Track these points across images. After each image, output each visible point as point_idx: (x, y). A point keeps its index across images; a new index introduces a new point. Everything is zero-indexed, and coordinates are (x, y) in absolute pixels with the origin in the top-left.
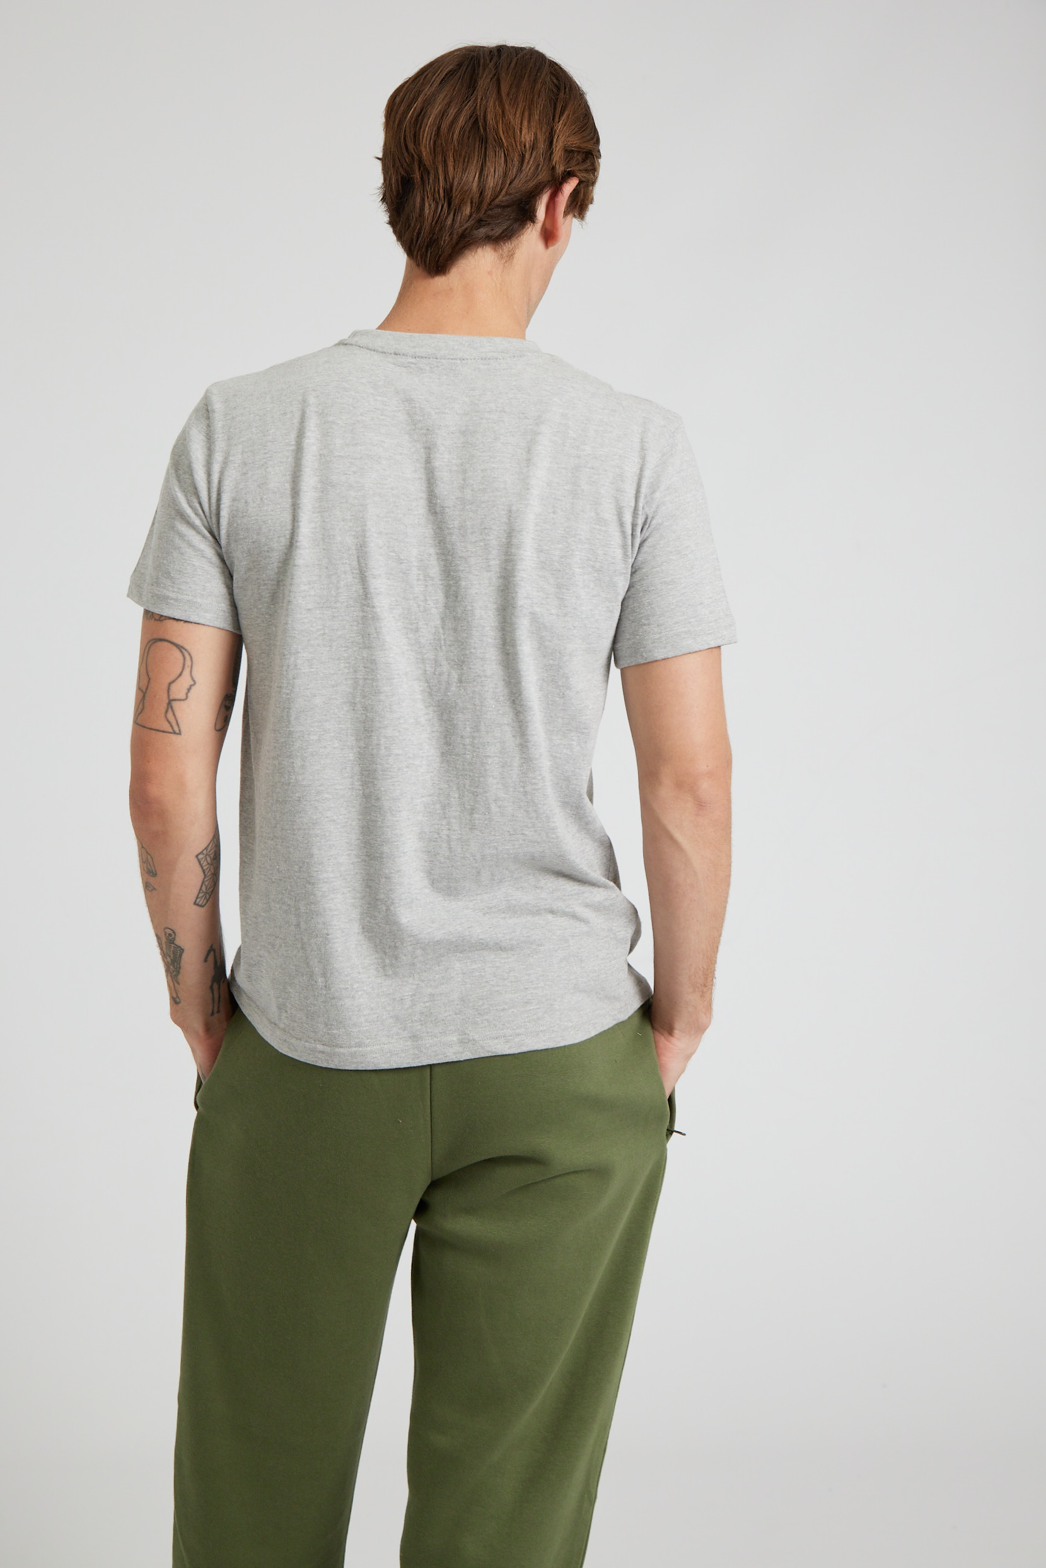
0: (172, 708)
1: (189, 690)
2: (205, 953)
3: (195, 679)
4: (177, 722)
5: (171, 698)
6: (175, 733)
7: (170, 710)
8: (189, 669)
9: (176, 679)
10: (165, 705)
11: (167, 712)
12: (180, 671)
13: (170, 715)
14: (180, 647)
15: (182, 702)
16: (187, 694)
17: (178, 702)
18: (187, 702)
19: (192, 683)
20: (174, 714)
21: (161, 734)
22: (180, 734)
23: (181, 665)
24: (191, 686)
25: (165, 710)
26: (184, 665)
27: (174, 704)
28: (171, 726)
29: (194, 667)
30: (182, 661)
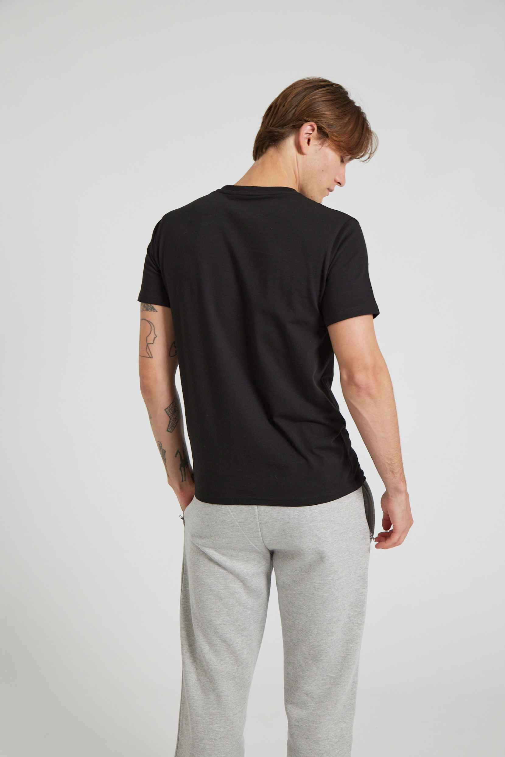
0: (148, 347)
1: (154, 339)
2: (176, 453)
3: (157, 335)
4: (151, 353)
5: (148, 343)
6: (150, 357)
7: (148, 348)
8: (153, 330)
9: (149, 335)
10: (146, 346)
11: (146, 349)
12: (150, 331)
13: (148, 350)
14: (149, 322)
15: (152, 344)
16: (154, 341)
17: (150, 345)
18: (154, 344)
19: (155, 336)
20: (149, 350)
21: (145, 358)
22: (152, 358)
23: (150, 329)
24: (155, 337)
25: (146, 348)
26: (151, 329)
27: (149, 345)
28: (149, 355)
29: (155, 330)
30: (150, 328)
